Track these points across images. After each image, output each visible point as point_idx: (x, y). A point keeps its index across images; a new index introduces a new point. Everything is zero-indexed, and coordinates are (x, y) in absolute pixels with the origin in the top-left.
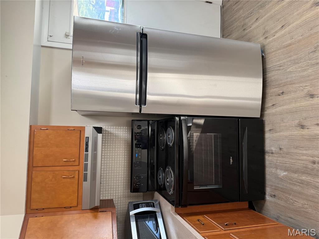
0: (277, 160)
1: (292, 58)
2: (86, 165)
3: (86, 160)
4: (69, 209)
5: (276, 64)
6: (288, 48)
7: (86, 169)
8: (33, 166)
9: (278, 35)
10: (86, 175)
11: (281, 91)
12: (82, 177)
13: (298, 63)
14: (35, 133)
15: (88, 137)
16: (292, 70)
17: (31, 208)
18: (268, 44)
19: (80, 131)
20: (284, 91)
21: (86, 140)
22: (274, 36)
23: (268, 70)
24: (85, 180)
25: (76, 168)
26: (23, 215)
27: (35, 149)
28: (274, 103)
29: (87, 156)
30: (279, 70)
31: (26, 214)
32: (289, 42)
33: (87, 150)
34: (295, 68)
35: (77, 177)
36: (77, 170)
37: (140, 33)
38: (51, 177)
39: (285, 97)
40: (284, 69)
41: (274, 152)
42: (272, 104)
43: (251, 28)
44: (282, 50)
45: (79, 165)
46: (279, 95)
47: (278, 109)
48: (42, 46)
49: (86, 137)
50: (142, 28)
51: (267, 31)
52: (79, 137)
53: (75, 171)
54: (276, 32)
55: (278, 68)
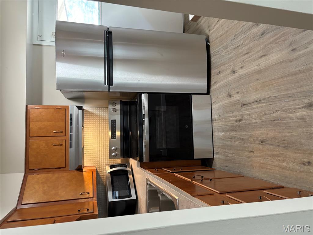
0: (218, 125)
1: (223, 45)
2: (71, 136)
3: (71, 132)
4: (59, 170)
5: (216, 50)
6: (221, 37)
7: (71, 139)
8: (30, 136)
9: (216, 27)
10: (71, 143)
11: (219, 71)
12: (68, 145)
13: (227, 49)
14: (31, 111)
15: (72, 114)
16: (224, 54)
17: (29, 169)
18: (211, 35)
19: (65, 109)
20: (220, 71)
21: (70, 116)
22: (214, 28)
23: (211, 56)
24: (71, 147)
25: (63, 138)
26: (23, 174)
27: (31, 123)
28: (215, 81)
29: (71, 128)
30: (217, 55)
31: (25, 173)
32: (222, 33)
33: (71, 124)
34: (225, 52)
35: (64, 144)
36: (64, 140)
37: (107, 31)
38: (44, 145)
39: (221, 75)
40: (219, 53)
41: (216, 119)
42: (214, 82)
43: (201, 23)
44: (218, 40)
45: (66, 136)
46: (218, 74)
47: (218, 85)
48: (34, 45)
49: (70, 114)
50: (108, 27)
51: (210, 25)
52: (65, 113)
53: (62, 140)
54: (215, 26)
55: (216, 53)
